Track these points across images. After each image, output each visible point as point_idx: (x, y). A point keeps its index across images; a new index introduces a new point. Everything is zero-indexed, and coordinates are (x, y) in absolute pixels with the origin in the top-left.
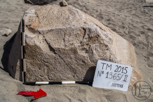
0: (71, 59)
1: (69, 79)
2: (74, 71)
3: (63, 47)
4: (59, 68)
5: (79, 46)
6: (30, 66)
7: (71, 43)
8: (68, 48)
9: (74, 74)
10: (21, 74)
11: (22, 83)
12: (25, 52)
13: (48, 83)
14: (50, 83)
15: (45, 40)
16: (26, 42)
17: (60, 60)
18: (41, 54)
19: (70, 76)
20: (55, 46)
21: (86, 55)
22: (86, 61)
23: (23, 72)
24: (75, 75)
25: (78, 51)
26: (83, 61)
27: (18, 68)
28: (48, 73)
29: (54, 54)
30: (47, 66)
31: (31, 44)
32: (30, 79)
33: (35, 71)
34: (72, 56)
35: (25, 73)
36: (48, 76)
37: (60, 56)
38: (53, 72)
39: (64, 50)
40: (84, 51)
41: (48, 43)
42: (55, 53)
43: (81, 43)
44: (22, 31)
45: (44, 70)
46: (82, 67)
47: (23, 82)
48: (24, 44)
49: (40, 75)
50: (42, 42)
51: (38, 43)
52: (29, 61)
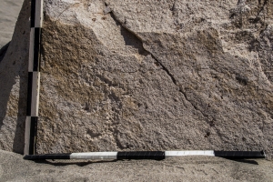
0: (198, 70)
1: (188, 143)
2: (208, 115)
3: (171, 31)
4: (156, 103)
5: (225, 26)
6: (54, 99)
7: (198, 16)
8: (186, 35)
9: (206, 126)
10: (21, 127)
12: (42, 51)
14: (121, 157)
15: (111, 13)
16: (46, 18)
17: (160, 75)
18: (96, 56)
19: (193, 132)
20: (141, 27)
21: (251, 56)
22: (252, 78)
23: (28, 120)
24: (213, 131)
25: (223, 42)
26: (239, 80)
27: (12, 106)
28: (116, 121)
29: (137, 56)
30: (113, 96)
31: (62, 23)
32: (51, 143)
33: (71, 115)
34: (202, 60)
35: (34, 121)
36: (116, 132)
37: (158, 63)
38: (133, 119)
39: (174, 39)
40: (243, 45)
42: (143, 52)
43: (232, 15)
45: (103, 111)
46: (236, 101)
47: (26, 152)
48: (41, 24)
49: (89, 132)
50: (99, 18)
51: (85, 20)
52: (53, 80)
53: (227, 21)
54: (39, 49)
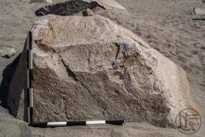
0: (99, 87)
1: (96, 117)
2: (103, 106)
3: (88, 71)
4: (82, 101)
5: (110, 69)
6: (39, 99)
7: (99, 64)
8: (94, 73)
9: (103, 110)
10: (26, 111)
11: (27, 124)
12: (33, 79)
13: (65, 123)
14: (69, 124)
15: (62, 61)
16: (34, 64)
17: (83, 90)
18: (56, 81)
19: (98, 113)
20: (76, 69)
21: (120, 82)
22: (121, 91)
23: (29, 108)
24: (105, 112)
25: (109, 76)
26: (116, 91)
27: (22, 102)
28: (66, 108)
29: (74, 82)
30: (64, 98)
31: (41, 66)
32: (39, 118)
33: (47, 106)
34: (100, 83)
35: (31, 109)
36: (66, 113)
37: (82, 85)
38: (73, 108)
39: (89, 74)
40: (117, 77)
41: (65, 66)
42: (76, 80)
43: (113, 64)
44: (28, 49)
45: (60, 105)
46: (114, 100)
47: (29, 123)
48: (32, 67)
49: (55, 113)
50: (57, 64)
51: (51, 66)
52: (38, 91)
53: (111, 67)
54: (31, 78)
